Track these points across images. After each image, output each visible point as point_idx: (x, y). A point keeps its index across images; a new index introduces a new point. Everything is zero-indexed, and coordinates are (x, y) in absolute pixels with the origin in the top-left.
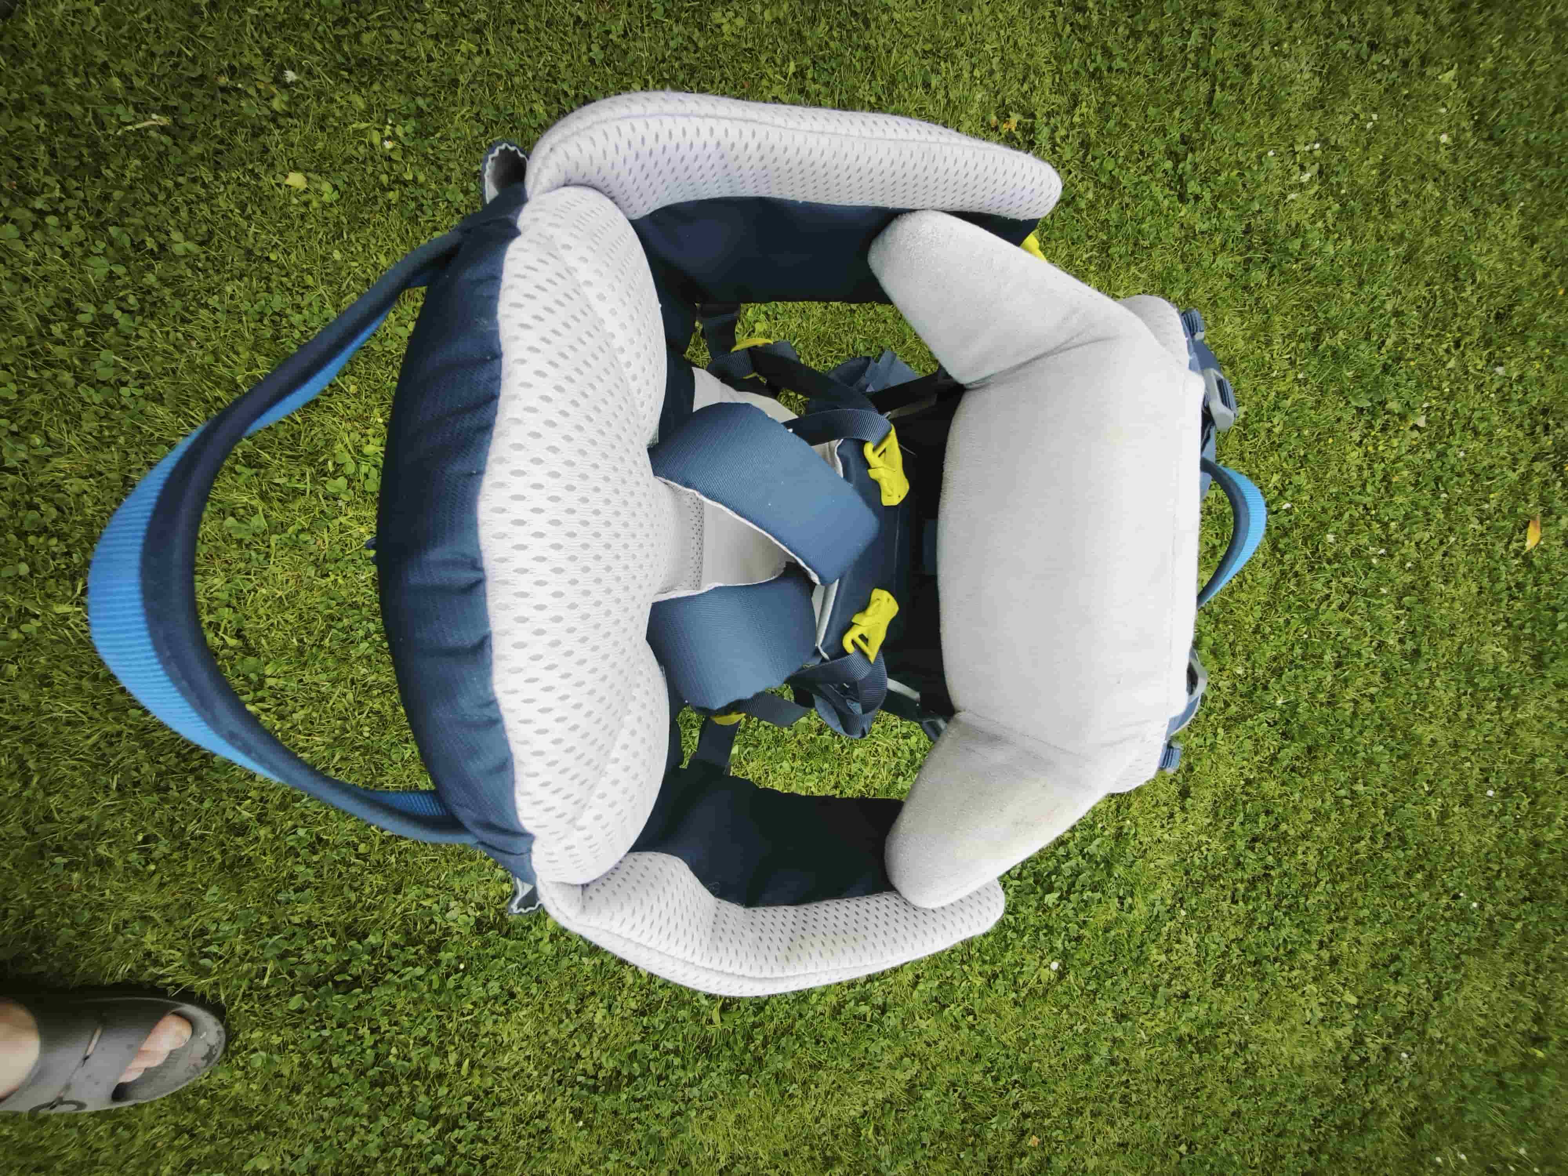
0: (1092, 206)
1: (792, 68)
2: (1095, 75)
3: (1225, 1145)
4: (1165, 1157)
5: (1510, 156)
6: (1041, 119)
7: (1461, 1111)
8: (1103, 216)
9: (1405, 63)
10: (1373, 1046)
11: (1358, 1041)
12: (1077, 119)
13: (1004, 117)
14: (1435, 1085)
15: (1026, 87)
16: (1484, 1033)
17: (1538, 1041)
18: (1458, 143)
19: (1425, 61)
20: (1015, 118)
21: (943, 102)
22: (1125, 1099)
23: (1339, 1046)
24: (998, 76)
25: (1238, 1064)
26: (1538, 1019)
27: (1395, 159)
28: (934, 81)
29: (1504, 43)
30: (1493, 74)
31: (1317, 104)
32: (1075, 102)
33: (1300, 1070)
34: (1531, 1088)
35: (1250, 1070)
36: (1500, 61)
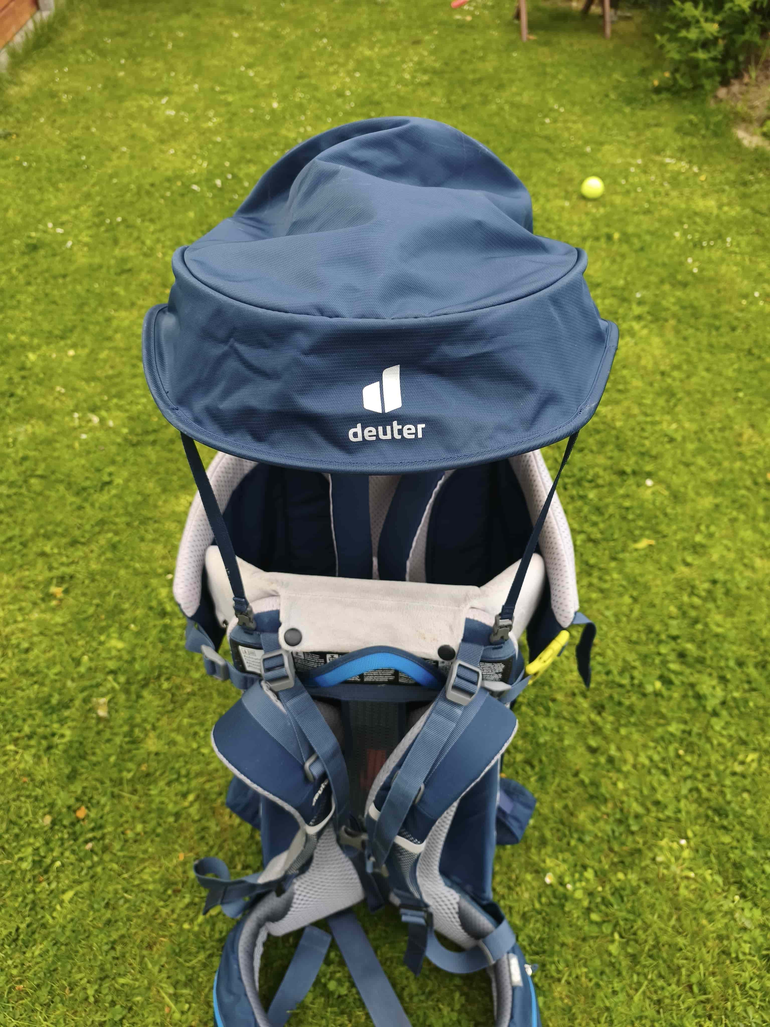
0: (116, 533)
1: (11, 747)
2: (24, 545)
3: (730, 373)
4: (750, 403)
5: (82, 320)
6: (55, 573)
7: (664, 265)
8: (122, 526)
9: (23, 378)
10: (637, 310)
11: (639, 318)
12: (56, 551)
13: (52, 596)
14: (653, 279)
15: (32, 585)
16: (614, 261)
17: (609, 237)
18: (74, 346)
19: (23, 368)
20: (54, 589)
21: (41, 638)
22: (722, 429)
23: (645, 327)
24: (24, 604)
25: (676, 374)
26: (597, 239)
27: (85, 375)
28: (25, 645)
29: (13, 332)
30: (32, 335)
31: (48, 418)
32: (43, 554)
33: (667, 343)
34: (639, 236)
35: (677, 367)
36: (23, 333)
